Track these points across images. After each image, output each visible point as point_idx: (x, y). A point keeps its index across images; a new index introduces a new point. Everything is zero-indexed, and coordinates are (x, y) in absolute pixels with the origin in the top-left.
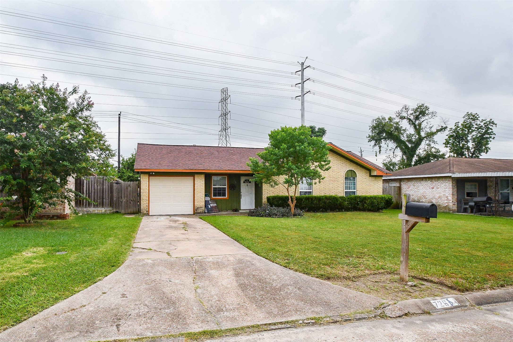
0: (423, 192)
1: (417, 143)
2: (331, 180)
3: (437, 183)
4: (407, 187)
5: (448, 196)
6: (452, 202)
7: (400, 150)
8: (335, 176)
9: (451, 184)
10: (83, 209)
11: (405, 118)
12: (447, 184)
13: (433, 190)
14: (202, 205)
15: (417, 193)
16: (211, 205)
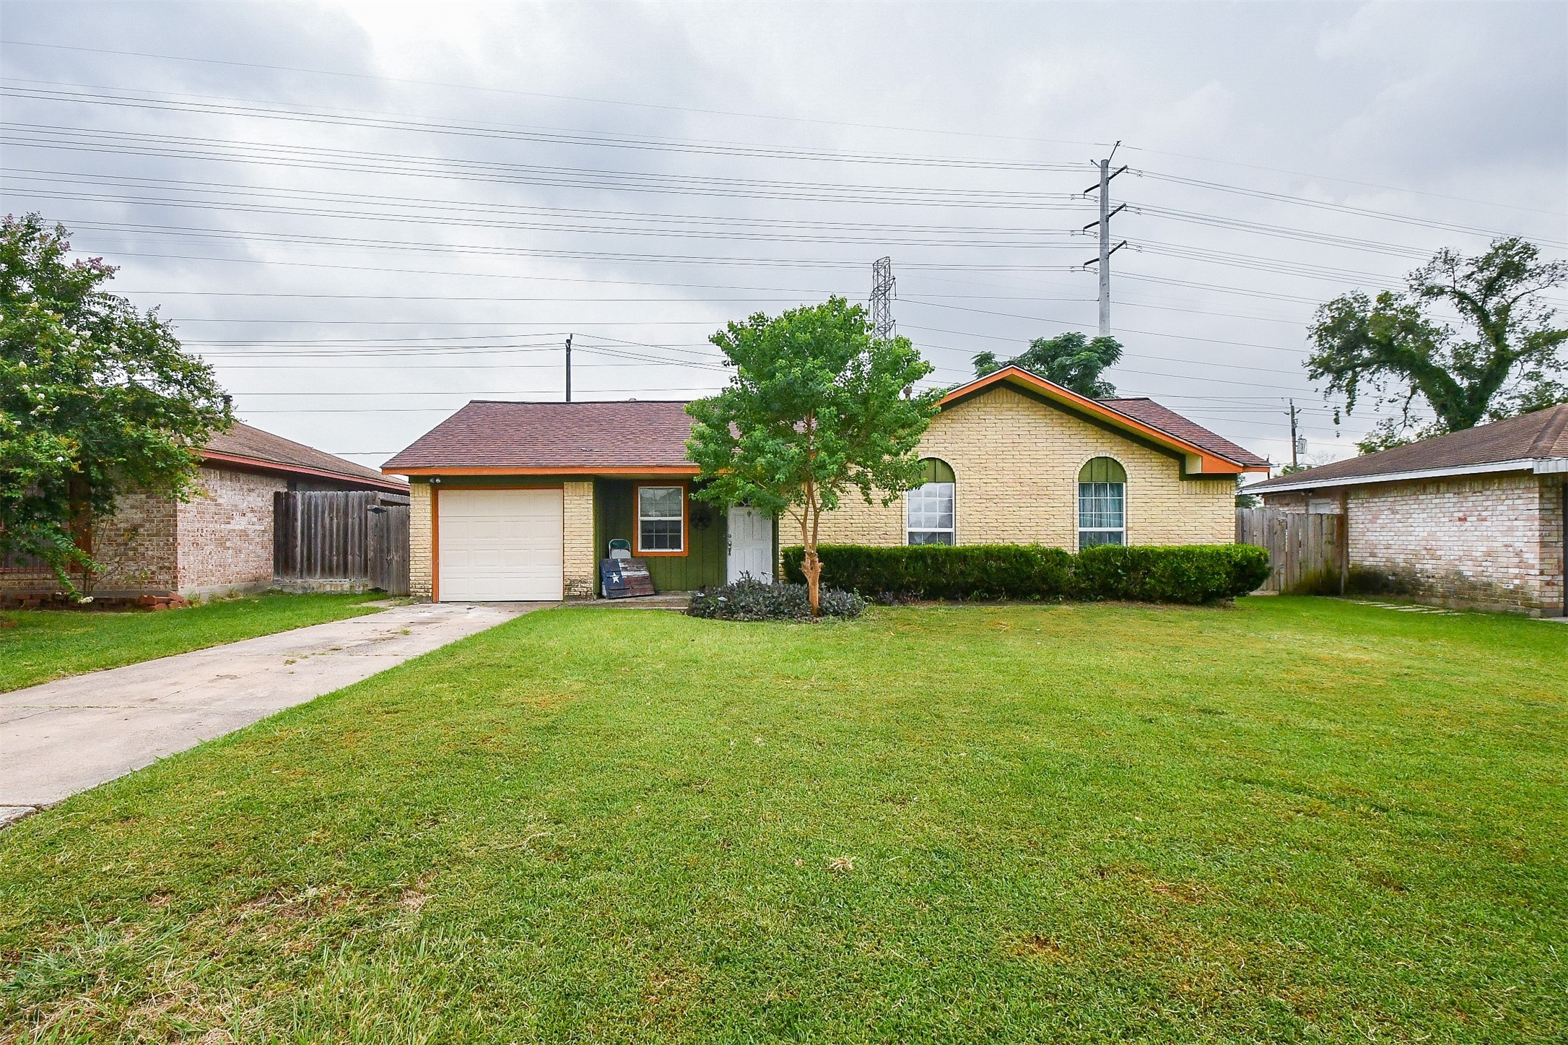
0: (1426, 534)
1: (1491, 372)
2: (1025, 493)
3: (1481, 498)
4: (1370, 517)
5: (1524, 549)
6: (1542, 573)
7: (1427, 400)
8: (1039, 481)
9: (1537, 501)
10: (295, 580)
11: (1441, 291)
12: (1520, 502)
13: (1464, 529)
14: (586, 574)
15: (1404, 538)
16: (624, 574)
